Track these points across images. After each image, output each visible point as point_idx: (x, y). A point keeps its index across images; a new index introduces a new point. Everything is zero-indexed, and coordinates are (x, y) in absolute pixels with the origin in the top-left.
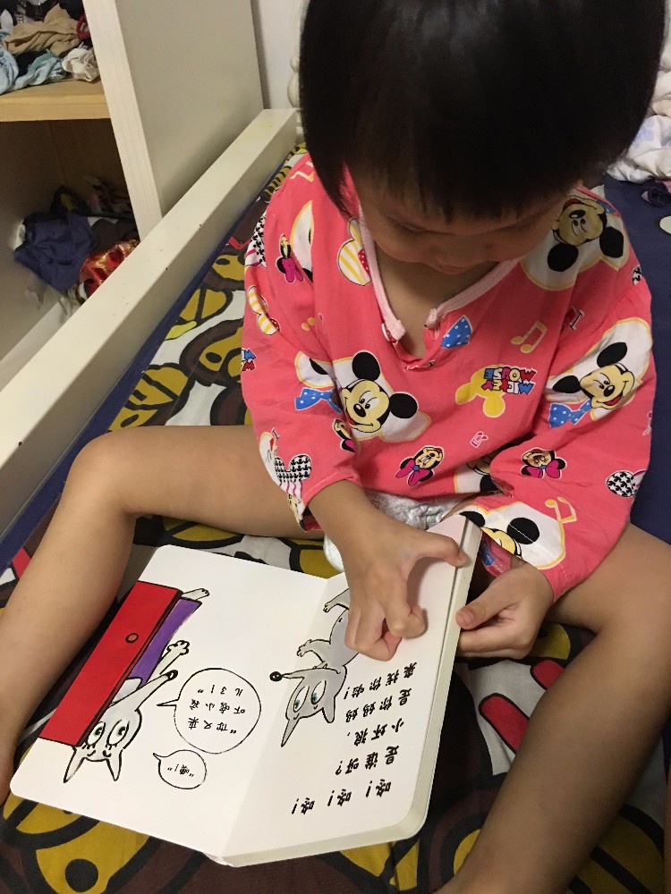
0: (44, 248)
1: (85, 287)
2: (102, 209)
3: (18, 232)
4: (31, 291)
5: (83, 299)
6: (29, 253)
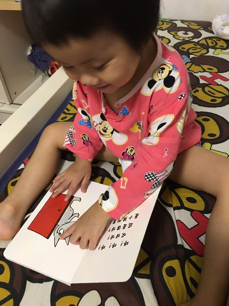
0: (38, 56)
1: (51, 70)
3: (29, 49)
4: (33, 70)
5: (50, 74)
6: (32, 57)
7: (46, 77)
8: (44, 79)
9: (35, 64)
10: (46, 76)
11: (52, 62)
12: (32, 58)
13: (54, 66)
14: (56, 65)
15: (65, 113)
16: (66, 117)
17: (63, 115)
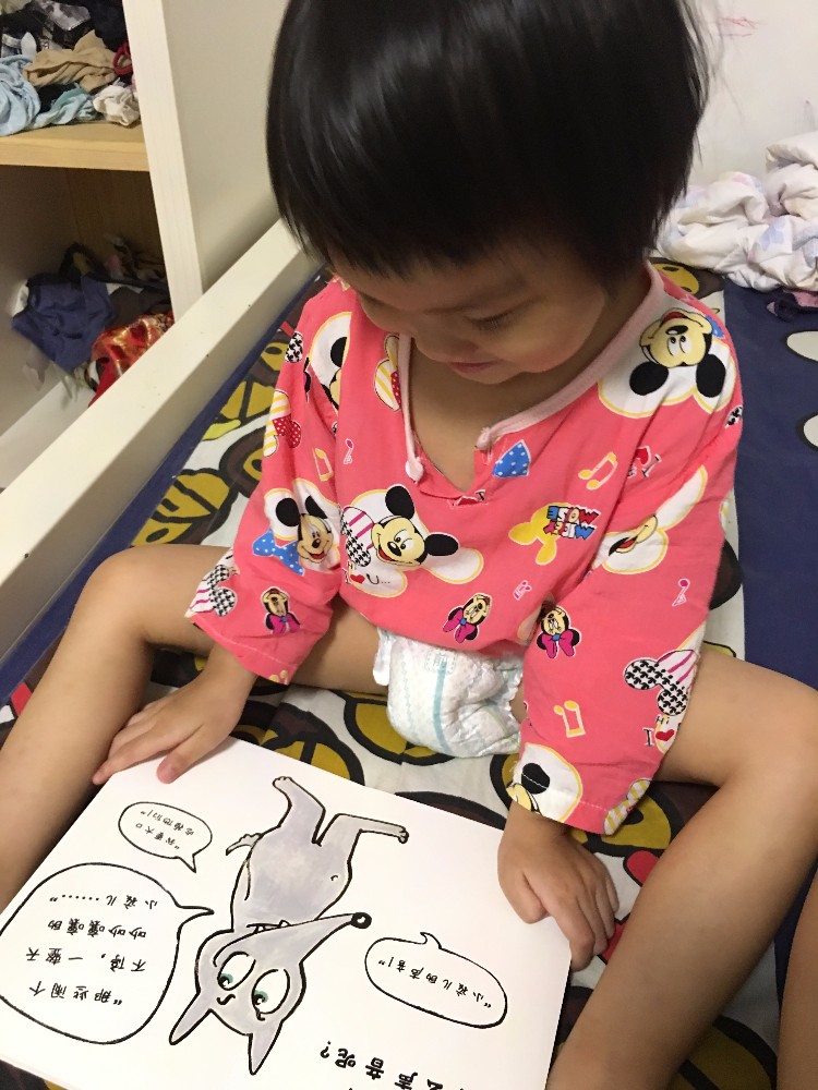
1: (98, 368)
2: (125, 275)
3: (20, 295)
4: (30, 366)
5: (93, 380)
6: (31, 322)
7: (77, 389)
8: (71, 397)
9: (41, 345)
10: (78, 386)
11: (103, 338)
12: (28, 325)
13: (108, 353)
14: (116, 349)
15: (159, 517)
16: (164, 532)
17: (152, 526)
